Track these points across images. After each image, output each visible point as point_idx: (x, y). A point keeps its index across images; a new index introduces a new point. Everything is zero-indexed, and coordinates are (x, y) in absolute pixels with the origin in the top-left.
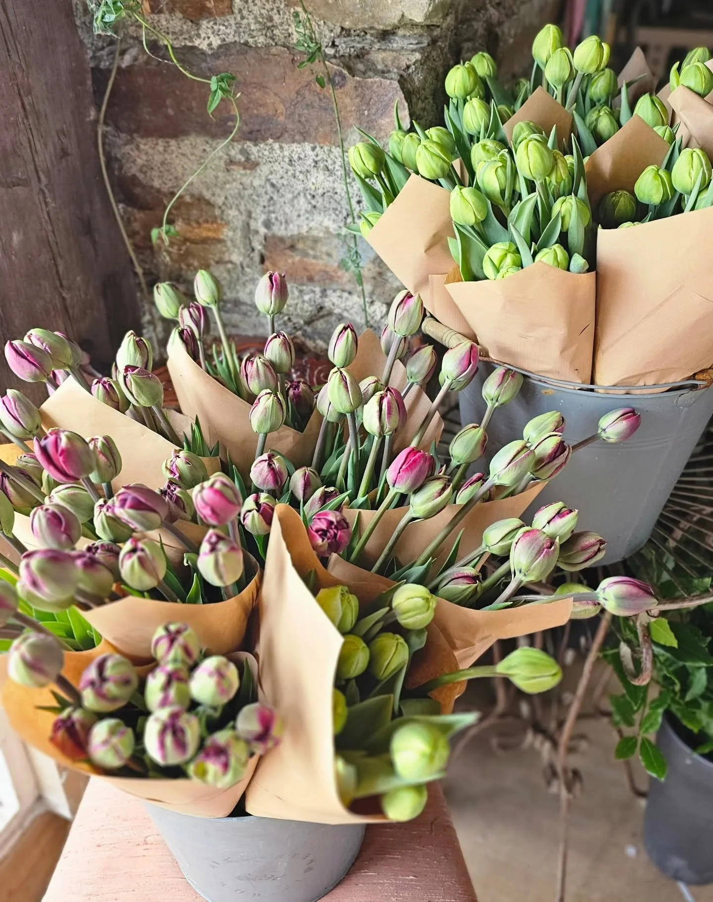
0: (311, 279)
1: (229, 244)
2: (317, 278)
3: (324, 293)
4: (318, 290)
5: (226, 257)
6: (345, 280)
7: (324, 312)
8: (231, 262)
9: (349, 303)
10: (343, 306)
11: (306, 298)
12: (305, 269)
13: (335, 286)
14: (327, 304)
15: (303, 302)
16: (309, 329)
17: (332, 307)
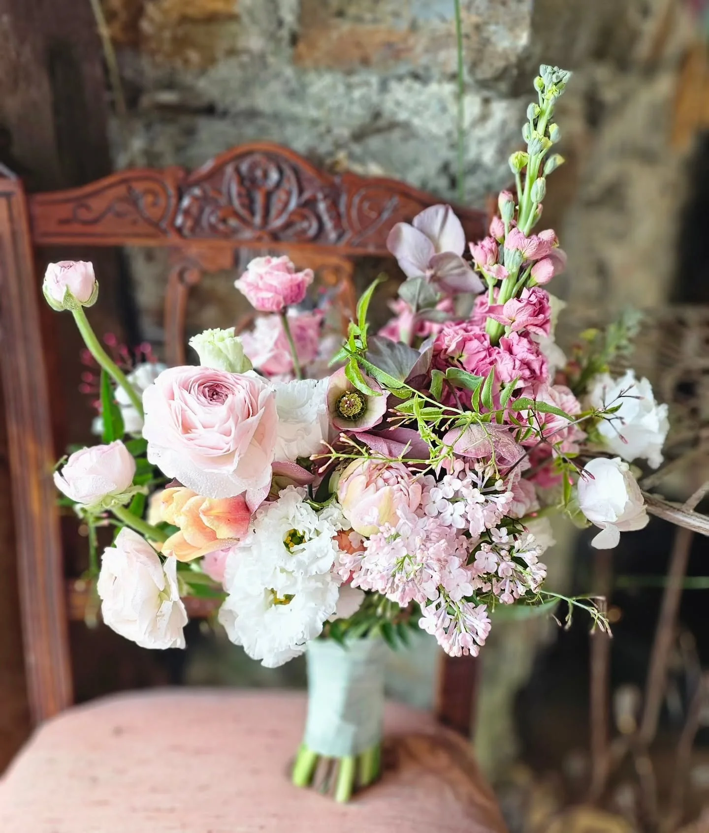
0: (365, 62)
1: (245, 19)
2: (375, 57)
3: (384, 87)
4: (374, 80)
5: (241, 43)
6: (419, 49)
7: (381, 123)
8: (247, 51)
9: (423, 98)
10: (411, 104)
11: (357, 94)
12: (358, 45)
13: (402, 69)
14: (388, 105)
15: (352, 102)
16: (357, 149)
17: (395, 109)
